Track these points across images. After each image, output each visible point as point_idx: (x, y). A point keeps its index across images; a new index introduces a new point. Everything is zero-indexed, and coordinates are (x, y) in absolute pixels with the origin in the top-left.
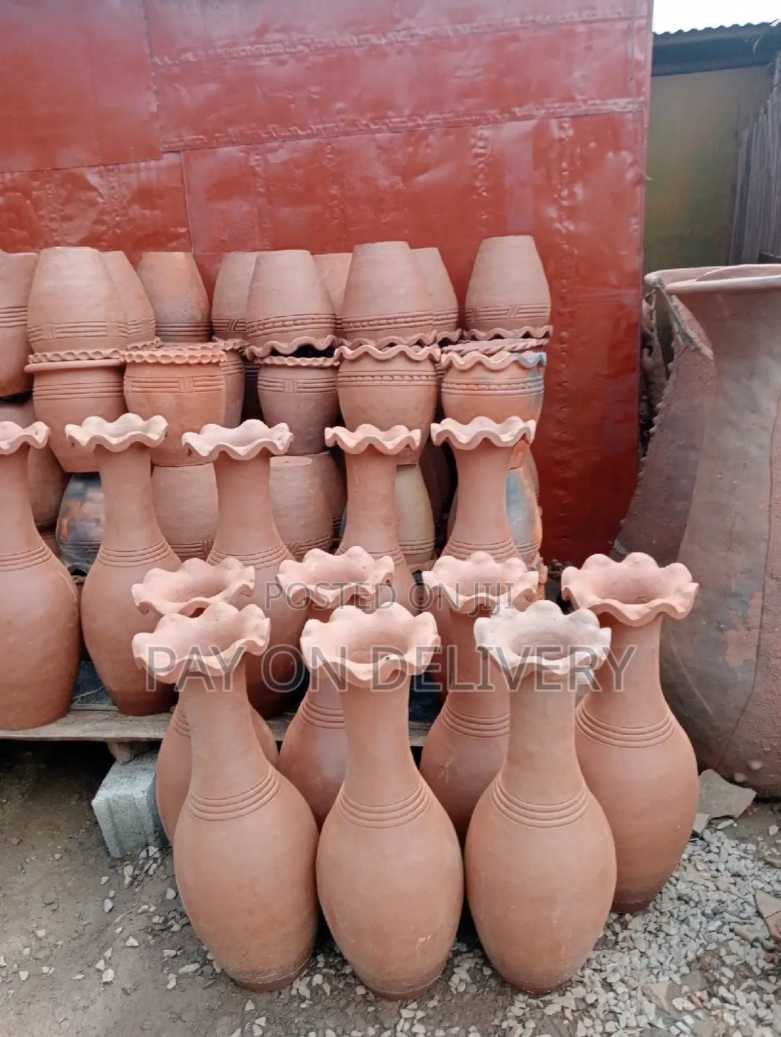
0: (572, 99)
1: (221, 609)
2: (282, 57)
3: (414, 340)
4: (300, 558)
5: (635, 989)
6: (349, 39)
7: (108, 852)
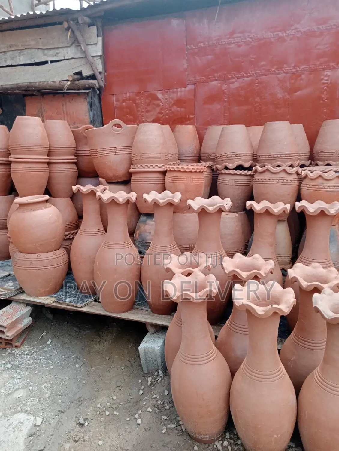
1: (198, 275)
2: (239, 44)
6: (270, 35)
7: (142, 370)
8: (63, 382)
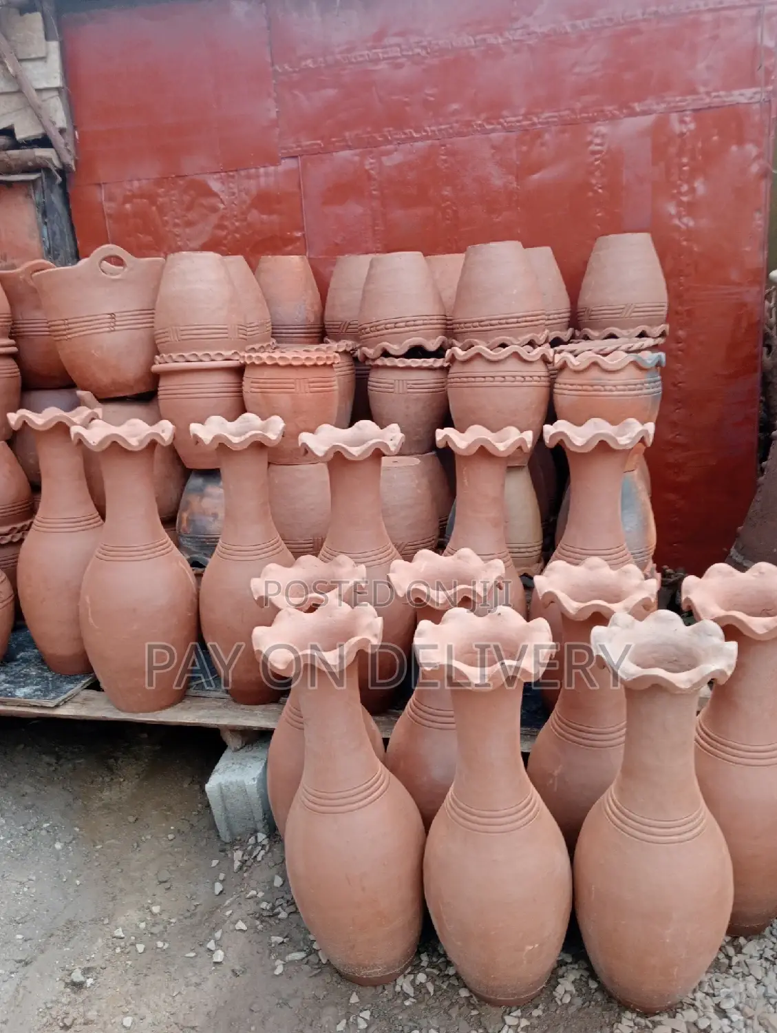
0: (694, 92)
1: (335, 606)
2: (399, 61)
3: (526, 339)
4: (409, 558)
5: (751, 1018)
6: (466, 40)
7: (218, 836)
8: (26, 889)
